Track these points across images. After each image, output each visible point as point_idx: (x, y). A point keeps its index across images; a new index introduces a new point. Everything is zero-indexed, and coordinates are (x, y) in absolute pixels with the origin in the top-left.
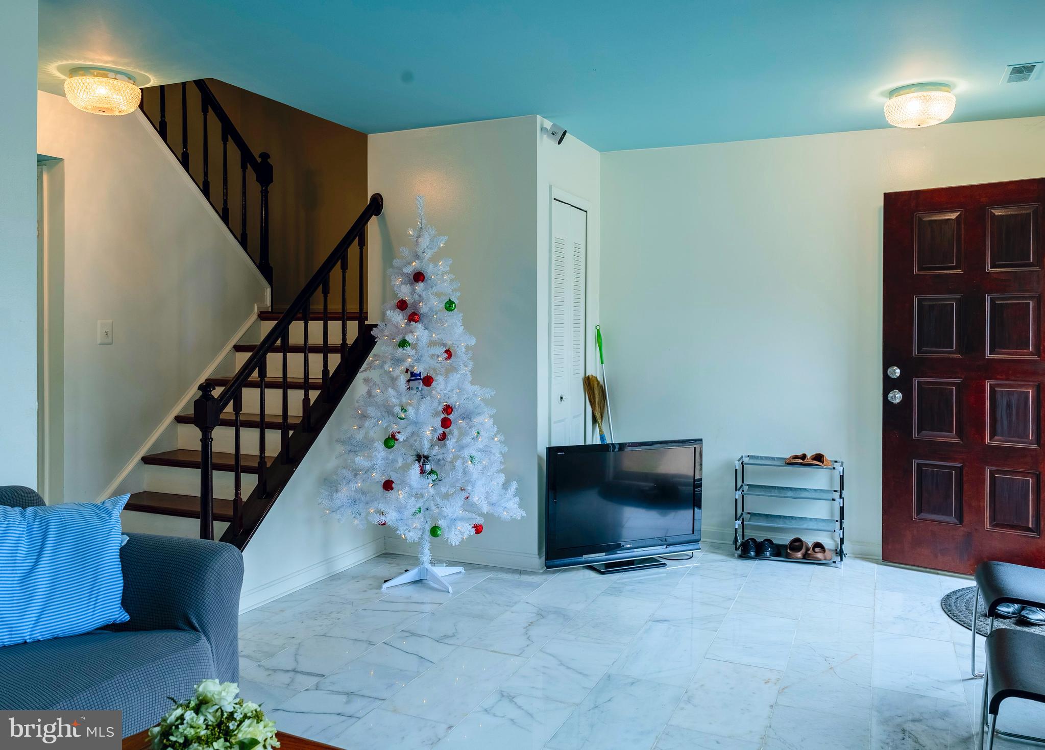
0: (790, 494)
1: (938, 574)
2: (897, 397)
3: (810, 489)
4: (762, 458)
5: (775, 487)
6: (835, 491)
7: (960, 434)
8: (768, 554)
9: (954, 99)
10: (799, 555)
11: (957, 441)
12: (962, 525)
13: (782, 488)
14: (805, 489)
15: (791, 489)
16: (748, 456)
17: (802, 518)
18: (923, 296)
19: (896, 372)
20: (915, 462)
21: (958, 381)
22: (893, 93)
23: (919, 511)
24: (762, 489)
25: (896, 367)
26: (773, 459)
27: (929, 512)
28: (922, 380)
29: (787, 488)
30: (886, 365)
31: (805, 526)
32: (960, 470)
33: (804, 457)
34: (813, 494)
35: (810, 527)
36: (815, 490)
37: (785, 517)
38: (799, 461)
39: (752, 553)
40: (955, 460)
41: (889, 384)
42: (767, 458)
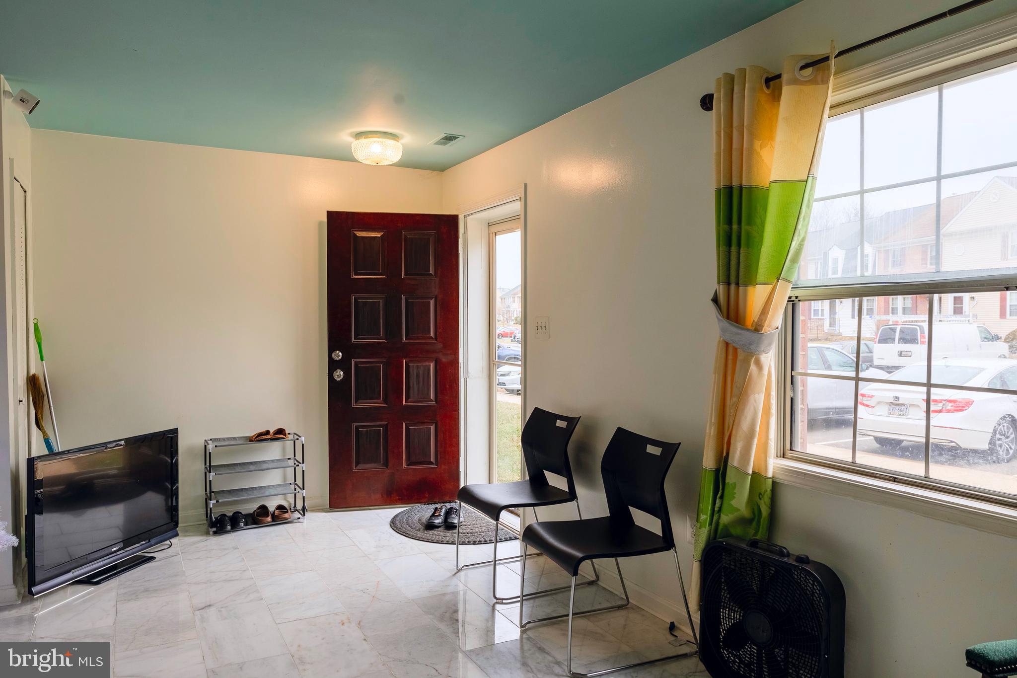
0: (252, 467)
1: (370, 509)
2: (339, 375)
3: (268, 461)
4: (224, 439)
5: (237, 464)
6: (289, 459)
7: (385, 400)
8: (242, 524)
9: (401, 148)
10: (269, 519)
11: (383, 405)
12: (387, 468)
13: (244, 464)
14: (264, 461)
15: (251, 463)
16: (211, 440)
17: (261, 487)
18: (358, 295)
19: (338, 355)
20: (354, 425)
21: (384, 360)
22: (359, 135)
23: (357, 465)
24: (226, 468)
25: (338, 351)
26: (235, 439)
27: (365, 463)
28: (358, 360)
29: (248, 463)
30: (331, 350)
31: (267, 493)
32: (386, 427)
33: (268, 432)
34: (272, 464)
35: (272, 493)
36: (273, 461)
37: (246, 489)
38: (261, 437)
39: (229, 527)
40: (381, 420)
41: (333, 365)
42: (228, 439)
